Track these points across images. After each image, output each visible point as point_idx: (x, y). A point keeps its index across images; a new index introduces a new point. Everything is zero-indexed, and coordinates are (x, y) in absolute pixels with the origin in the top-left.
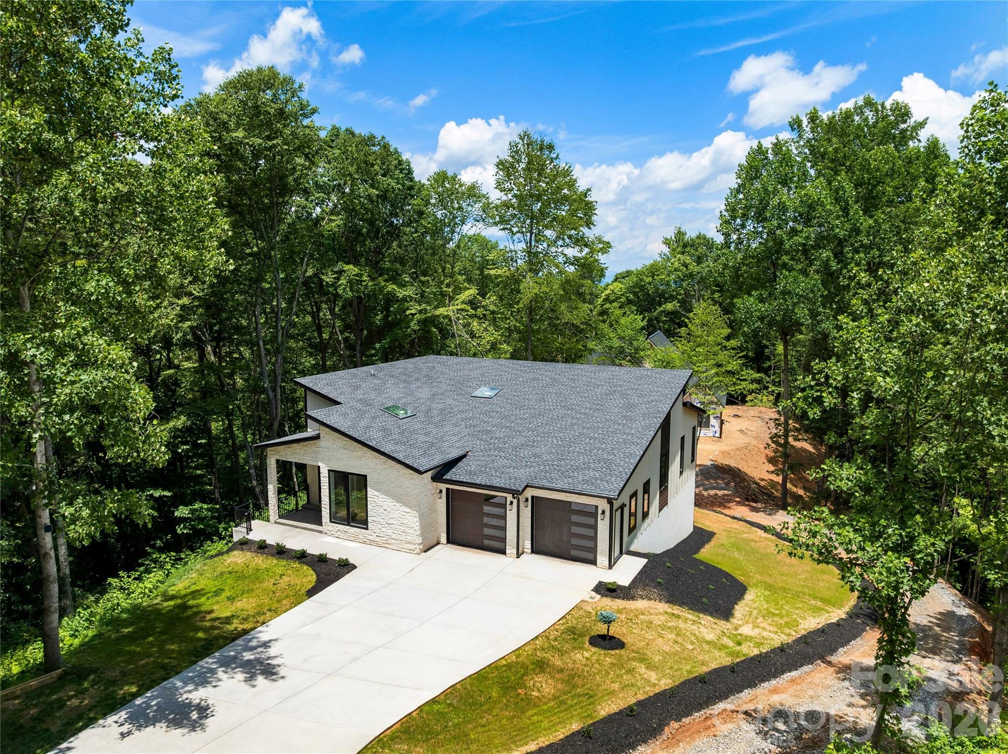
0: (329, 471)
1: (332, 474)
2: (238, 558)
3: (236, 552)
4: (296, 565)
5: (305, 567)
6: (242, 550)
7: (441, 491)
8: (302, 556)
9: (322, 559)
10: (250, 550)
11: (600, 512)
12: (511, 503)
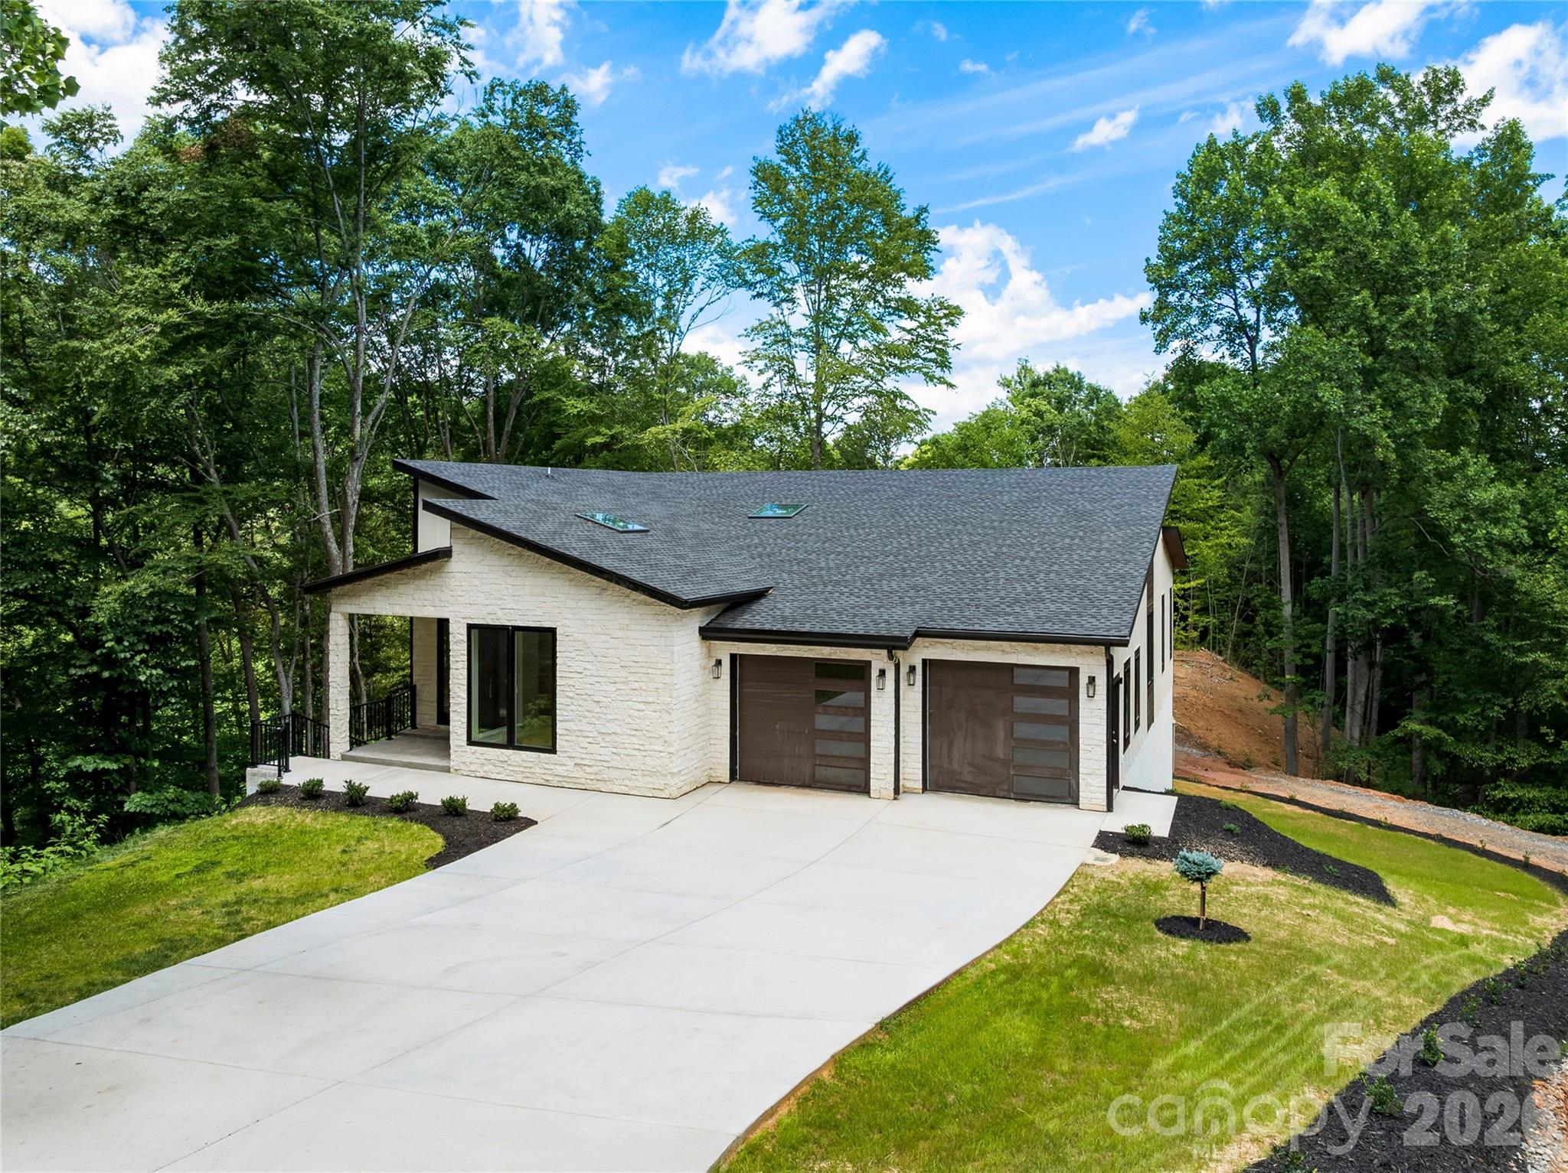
0: (470, 627)
1: (475, 632)
2: (257, 817)
3: (252, 809)
4: (395, 822)
5: (415, 827)
6: (267, 803)
7: (719, 663)
8: (404, 807)
9: (454, 809)
10: (284, 803)
11: (1083, 681)
12: (882, 673)
